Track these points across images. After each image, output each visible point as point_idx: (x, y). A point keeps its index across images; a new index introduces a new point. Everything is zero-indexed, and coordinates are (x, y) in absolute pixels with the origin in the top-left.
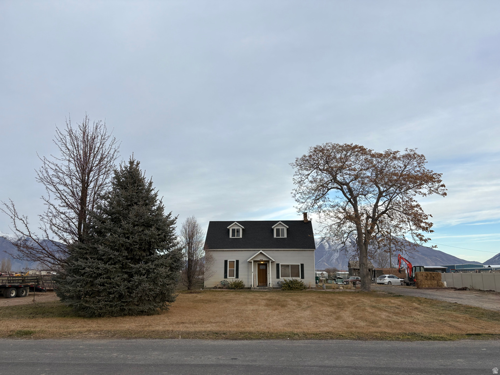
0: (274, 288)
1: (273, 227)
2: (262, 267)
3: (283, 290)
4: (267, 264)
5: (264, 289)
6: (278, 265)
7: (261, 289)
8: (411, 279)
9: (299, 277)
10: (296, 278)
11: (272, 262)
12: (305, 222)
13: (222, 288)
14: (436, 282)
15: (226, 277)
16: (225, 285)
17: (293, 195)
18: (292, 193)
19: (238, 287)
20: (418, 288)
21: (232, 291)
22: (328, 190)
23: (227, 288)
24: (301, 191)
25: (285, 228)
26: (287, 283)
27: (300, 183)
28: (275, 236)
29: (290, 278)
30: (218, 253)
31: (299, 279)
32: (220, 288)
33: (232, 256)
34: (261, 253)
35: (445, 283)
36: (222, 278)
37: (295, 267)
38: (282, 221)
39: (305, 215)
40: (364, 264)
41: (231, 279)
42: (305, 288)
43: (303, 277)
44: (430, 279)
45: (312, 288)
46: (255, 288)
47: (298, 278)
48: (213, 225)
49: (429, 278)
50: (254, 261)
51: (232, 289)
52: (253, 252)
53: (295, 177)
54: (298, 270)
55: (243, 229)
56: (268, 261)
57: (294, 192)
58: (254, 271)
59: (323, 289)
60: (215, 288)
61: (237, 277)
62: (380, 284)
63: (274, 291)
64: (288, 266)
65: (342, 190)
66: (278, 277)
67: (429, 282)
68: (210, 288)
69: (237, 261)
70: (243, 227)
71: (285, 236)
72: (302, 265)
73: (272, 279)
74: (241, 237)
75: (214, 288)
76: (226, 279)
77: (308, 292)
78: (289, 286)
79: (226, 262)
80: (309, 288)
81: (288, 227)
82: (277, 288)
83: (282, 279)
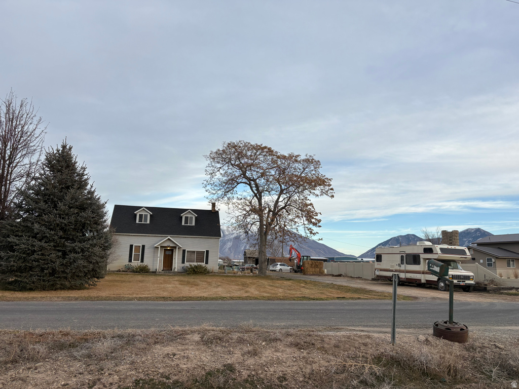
0: (178, 272)
1: (182, 215)
2: (168, 253)
3: (188, 274)
4: (173, 250)
5: (168, 273)
6: (184, 251)
7: (166, 273)
8: (299, 267)
9: (204, 262)
10: (200, 263)
11: (180, 248)
12: (213, 211)
13: (126, 271)
14: (318, 270)
15: (130, 261)
16: (129, 269)
17: (204, 185)
18: (203, 183)
19: (144, 271)
20: (304, 274)
21: (138, 275)
22: (238, 184)
23: (131, 272)
24: (212, 182)
25: (193, 216)
26: (192, 268)
27: (212, 174)
28: (183, 223)
29: (195, 264)
30: (123, 237)
31: (203, 264)
32: (123, 271)
33: (138, 240)
34: (169, 239)
35: (326, 270)
36: (127, 262)
37: (200, 254)
38: (192, 210)
39: (214, 205)
40: (263, 252)
41: (135, 264)
42: (208, 272)
43: (207, 263)
44: (314, 267)
45: (214, 273)
46: (160, 272)
47: (202, 263)
48: (118, 208)
49: (313, 266)
50: (161, 247)
51: (137, 272)
52: (160, 238)
53: (207, 168)
54: (203, 256)
55: (151, 215)
56: (175, 247)
57: (205, 182)
58: (160, 256)
59: (225, 274)
60: (119, 271)
61: (142, 261)
62: (273, 271)
63: (179, 275)
64: (194, 252)
65: (250, 185)
66: (183, 262)
67: (313, 270)
68: (113, 271)
69: (143, 247)
70: (151, 213)
71: (193, 224)
72: (207, 252)
73: (177, 264)
74: (148, 222)
75: (117, 271)
76: (130, 263)
77: (211, 276)
78: (194, 270)
79: (131, 246)
80: (212, 272)
81: (197, 216)
82: (182, 272)
83: (187, 264)
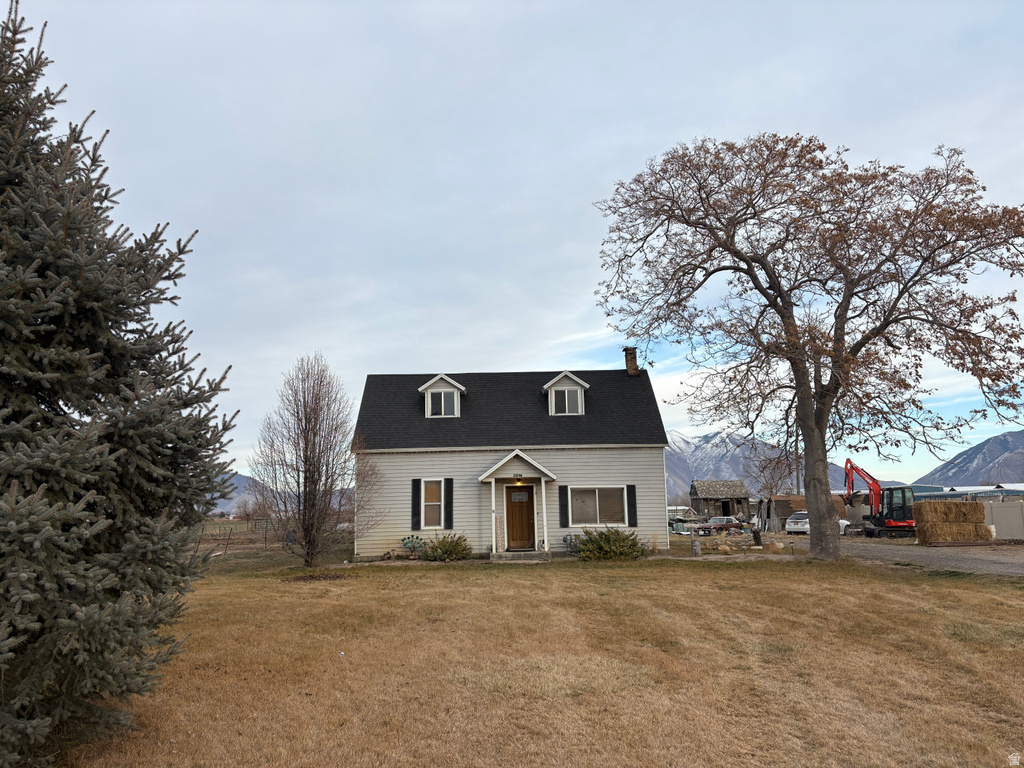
0: (555, 555)
1: (545, 387)
2: (517, 497)
3: (584, 560)
4: (532, 487)
5: (526, 557)
6: (563, 490)
7: (519, 558)
8: (878, 519)
9: (623, 521)
10: (615, 525)
11: (550, 481)
12: (631, 372)
13: (407, 558)
14: (971, 527)
15: (416, 526)
16: (413, 549)
17: (599, 297)
18: (596, 293)
19: (453, 554)
21: (438, 569)
22: (708, 275)
23: (419, 558)
24: (623, 288)
25: (579, 389)
26: (591, 540)
27: (622, 263)
28: (552, 411)
29: (600, 527)
30: (385, 459)
31: (623, 527)
32: (399, 558)
33: (433, 466)
34: (517, 456)
35: (993, 528)
36: (405, 529)
37: (609, 497)
38: (576, 373)
39: (630, 353)
41: (432, 533)
42: (644, 553)
43: (633, 523)
44: (956, 520)
45: (660, 552)
46: (500, 557)
47: (621, 525)
48: (377, 386)
49: (952, 516)
50: (498, 481)
51: (435, 560)
52: (492, 457)
53: (607, 247)
54: (621, 502)
55: (462, 396)
56: (538, 481)
57: (603, 289)
58: (497, 507)
59: (696, 555)
60: (387, 557)
61: (449, 525)
63: (560, 565)
64: (591, 491)
65: (750, 272)
66: (564, 524)
67: (955, 528)
68: (371, 560)
69: (449, 482)
70: (463, 388)
71: (581, 411)
72: (631, 489)
73: (547, 530)
74: (457, 414)
75: (382, 559)
76: (416, 533)
77: (651, 565)
78: (601, 548)
79: (416, 484)
80: (653, 552)
81: (587, 386)
82: (563, 554)
83: (576, 529)
